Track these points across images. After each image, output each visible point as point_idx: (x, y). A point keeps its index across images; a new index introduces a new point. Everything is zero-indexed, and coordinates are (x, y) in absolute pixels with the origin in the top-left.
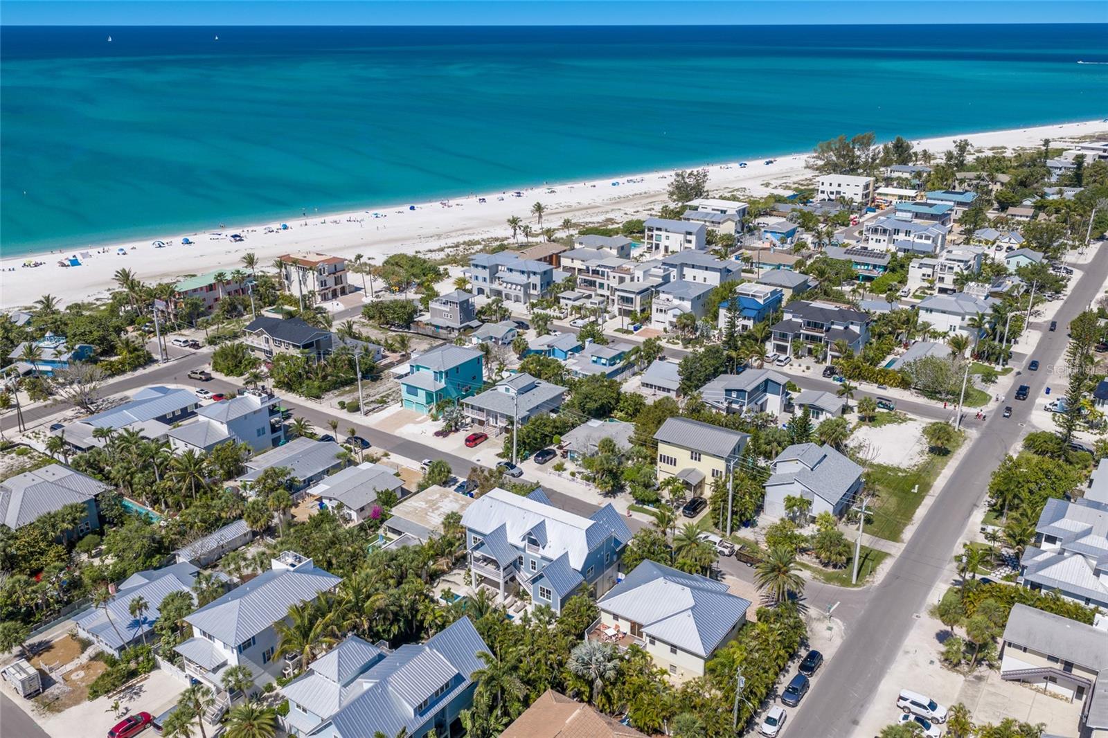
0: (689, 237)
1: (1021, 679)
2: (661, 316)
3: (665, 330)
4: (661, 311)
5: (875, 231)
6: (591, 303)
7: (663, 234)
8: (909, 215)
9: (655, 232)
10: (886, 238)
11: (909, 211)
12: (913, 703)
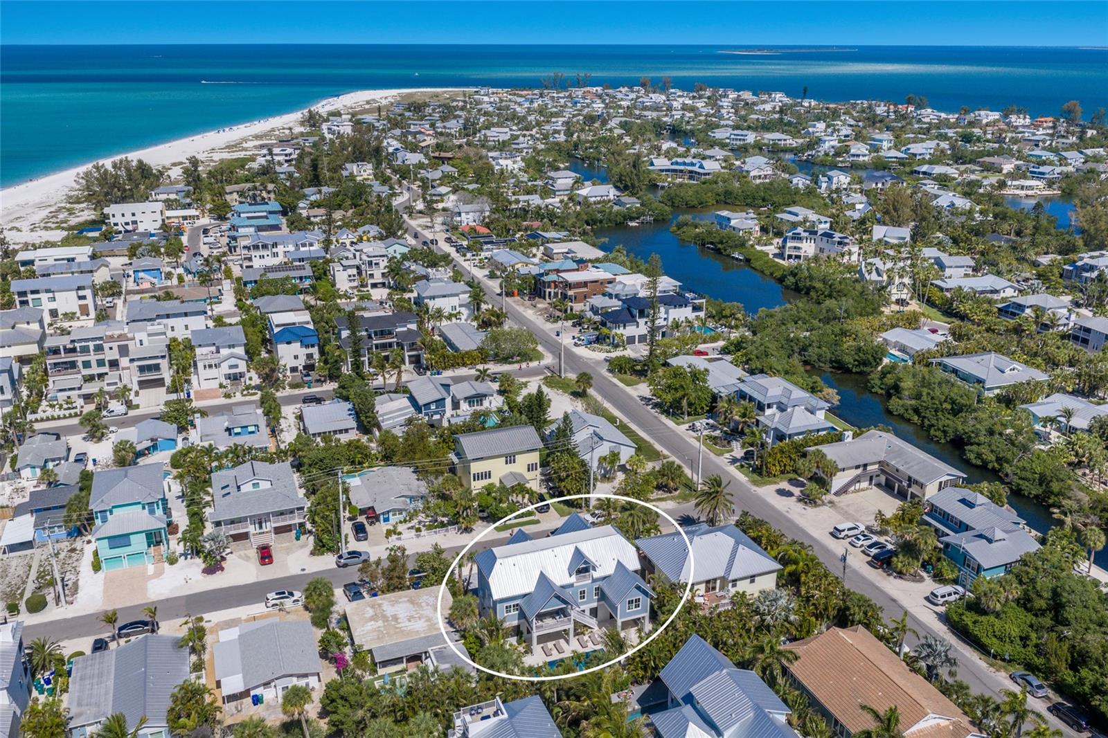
0: (81, 293)
1: (843, 491)
2: (213, 372)
3: (221, 386)
4: (210, 366)
5: (256, 247)
6: (109, 384)
7: (44, 297)
8: (252, 230)
9: (30, 297)
10: (269, 253)
11: (251, 226)
12: (849, 529)
